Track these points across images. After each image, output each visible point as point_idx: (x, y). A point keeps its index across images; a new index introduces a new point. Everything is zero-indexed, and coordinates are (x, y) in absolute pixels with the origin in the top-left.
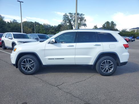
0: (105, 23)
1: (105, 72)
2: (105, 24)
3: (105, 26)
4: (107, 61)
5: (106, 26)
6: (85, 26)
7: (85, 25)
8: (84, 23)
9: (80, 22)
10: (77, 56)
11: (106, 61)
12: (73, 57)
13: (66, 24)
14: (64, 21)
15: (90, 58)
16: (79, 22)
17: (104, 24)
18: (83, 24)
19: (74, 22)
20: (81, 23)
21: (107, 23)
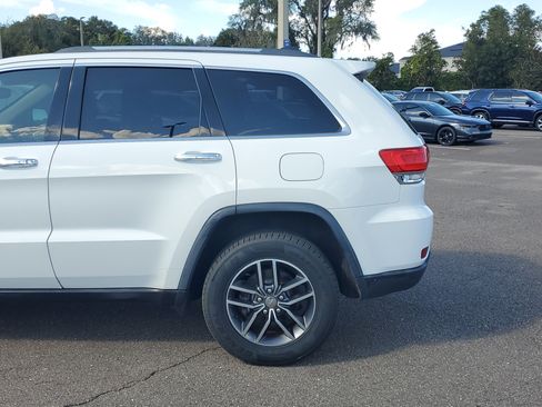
0: (483, 19)
1: (256, 341)
2: (480, 21)
3: (481, 33)
4: (267, 266)
5: (485, 36)
6: (369, 38)
7: (366, 30)
8: (362, 19)
9: (341, 14)
10: (60, 236)
11: (258, 262)
12: (38, 236)
13: (260, 27)
14: (250, 7)
15: (153, 248)
16: (333, 14)
17: (473, 26)
18: (355, 23)
19: (302, 15)
20: (346, 18)
21: (496, 18)
